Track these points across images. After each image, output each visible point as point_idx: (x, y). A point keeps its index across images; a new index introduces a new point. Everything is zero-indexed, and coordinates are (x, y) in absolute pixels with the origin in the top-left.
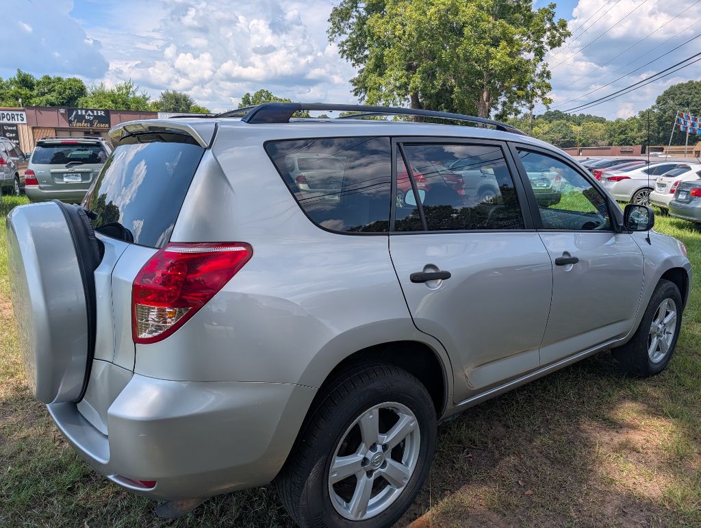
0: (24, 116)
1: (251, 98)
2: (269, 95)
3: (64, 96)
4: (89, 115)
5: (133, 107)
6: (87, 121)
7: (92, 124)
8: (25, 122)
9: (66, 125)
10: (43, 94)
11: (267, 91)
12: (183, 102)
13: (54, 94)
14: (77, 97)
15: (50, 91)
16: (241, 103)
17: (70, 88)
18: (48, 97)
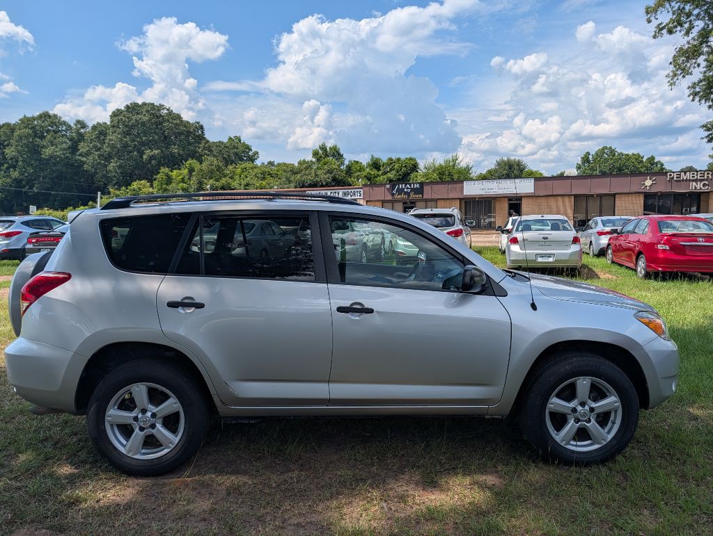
0: (362, 193)
1: (591, 157)
2: (612, 151)
3: (400, 173)
4: (408, 188)
5: (456, 177)
6: (406, 193)
7: (409, 196)
8: (362, 197)
9: (389, 198)
10: (385, 173)
11: (611, 148)
12: (516, 167)
13: (393, 172)
14: (410, 173)
15: (391, 170)
16: (580, 162)
17: (406, 166)
18: (389, 175)
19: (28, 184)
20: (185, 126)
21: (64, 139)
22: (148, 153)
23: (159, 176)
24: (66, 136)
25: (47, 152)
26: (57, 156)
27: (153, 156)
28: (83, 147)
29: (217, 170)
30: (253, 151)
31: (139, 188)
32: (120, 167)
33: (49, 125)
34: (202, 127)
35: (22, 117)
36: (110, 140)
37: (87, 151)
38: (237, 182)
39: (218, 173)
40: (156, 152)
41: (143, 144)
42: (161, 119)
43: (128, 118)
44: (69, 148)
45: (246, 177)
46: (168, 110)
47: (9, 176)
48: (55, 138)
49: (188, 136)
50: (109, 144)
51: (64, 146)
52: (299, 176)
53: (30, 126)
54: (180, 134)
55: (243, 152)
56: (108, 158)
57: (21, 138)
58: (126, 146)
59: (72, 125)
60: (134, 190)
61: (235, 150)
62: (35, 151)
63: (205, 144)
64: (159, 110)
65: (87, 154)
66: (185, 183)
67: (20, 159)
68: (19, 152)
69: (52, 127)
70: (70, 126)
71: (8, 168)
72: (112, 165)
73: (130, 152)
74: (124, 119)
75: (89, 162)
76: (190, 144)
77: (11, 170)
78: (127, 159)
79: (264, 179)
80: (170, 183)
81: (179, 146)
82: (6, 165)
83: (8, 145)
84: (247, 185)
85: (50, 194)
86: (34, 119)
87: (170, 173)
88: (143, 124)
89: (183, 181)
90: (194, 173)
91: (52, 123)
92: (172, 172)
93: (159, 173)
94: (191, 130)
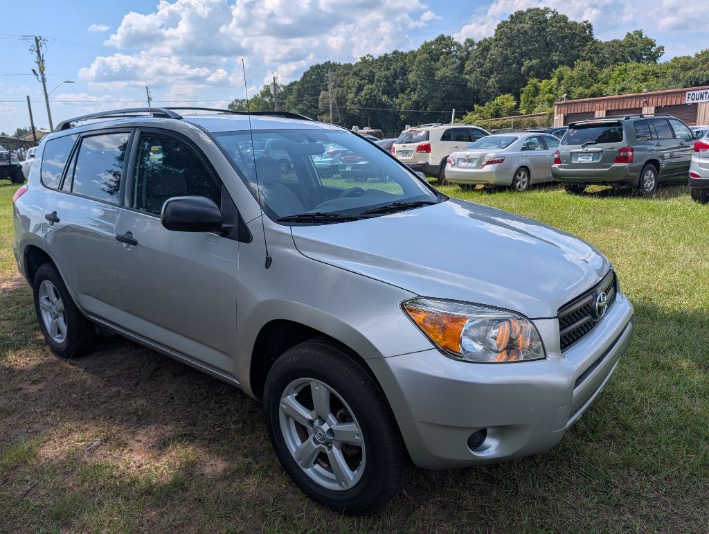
19: (423, 105)
20: (570, 28)
21: (454, 60)
22: (527, 63)
23: (527, 87)
24: (456, 56)
25: (439, 74)
26: (447, 77)
27: (531, 66)
28: (468, 66)
29: (590, 76)
30: (657, 47)
31: (503, 103)
32: (498, 82)
33: (443, 48)
34: (590, 26)
35: (423, 43)
36: (492, 55)
37: (471, 69)
38: (611, 87)
39: (590, 79)
40: (535, 62)
41: (523, 55)
42: (544, 25)
43: (510, 29)
44: (457, 68)
45: (624, 80)
46: (553, 12)
47: (410, 99)
48: (446, 60)
49: (572, 40)
50: (490, 59)
51: (454, 66)
52: (690, 73)
53: (428, 51)
54: (563, 38)
55: (644, 49)
56: (488, 74)
57: (420, 63)
58: (506, 59)
59: (462, 45)
60: (497, 105)
61: (632, 48)
62: (430, 73)
63: (592, 45)
64: (543, 15)
65: (470, 72)
66: (552, 93)
67: (419, 82)
68: (418, 76)
69: (445, 49)
70: (460, 46)
71: (410, 92)
72: (492, 81)
73: (510, 65)
74: (506, 30)
75: (471, 79)
76: (573, 48)
77: (412, 93)
78: (506, 73)
79: (645, 80)
80: (537, 95)
81: (561, 52)
82: (409, 89)
83: (411, 71)
84: (623, 90)
85: (441, 113)
86: (432, 43)
87: (539, 84)
88: (525, 33)
89: (550, 91)
90: (563, 82)
91: (445, 45)
92: (541, 82)
93: (527, 84)
94: (577, 32)
